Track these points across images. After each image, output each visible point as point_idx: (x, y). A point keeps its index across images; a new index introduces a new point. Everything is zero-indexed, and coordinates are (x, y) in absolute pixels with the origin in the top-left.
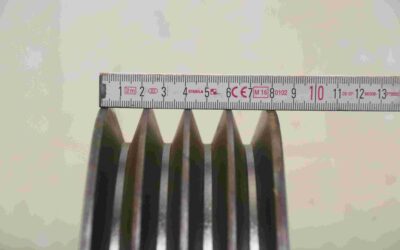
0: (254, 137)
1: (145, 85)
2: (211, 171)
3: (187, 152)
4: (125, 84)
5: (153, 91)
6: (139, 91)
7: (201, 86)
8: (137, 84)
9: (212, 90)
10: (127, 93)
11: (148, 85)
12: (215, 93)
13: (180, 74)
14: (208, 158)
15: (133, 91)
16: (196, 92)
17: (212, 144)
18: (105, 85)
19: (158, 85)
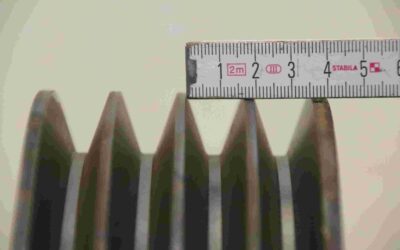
0: (293, 143)
1: (260, 59)
2: (220, 199)
3: (180, 166)
4: (227, 59)
5: (274, 69)
6: (251, 70)
7: (354, 59)
8: (248, 59)
9: (372, 65)
10: (231, 74)
11: (265, 60)
12: (377, 70)
13: (318, 39)
14: (215, 177)
15: (242, 71)
16: (346, 68)
17: (222, 156)
18: (194, 62)
19: (282, 59)
